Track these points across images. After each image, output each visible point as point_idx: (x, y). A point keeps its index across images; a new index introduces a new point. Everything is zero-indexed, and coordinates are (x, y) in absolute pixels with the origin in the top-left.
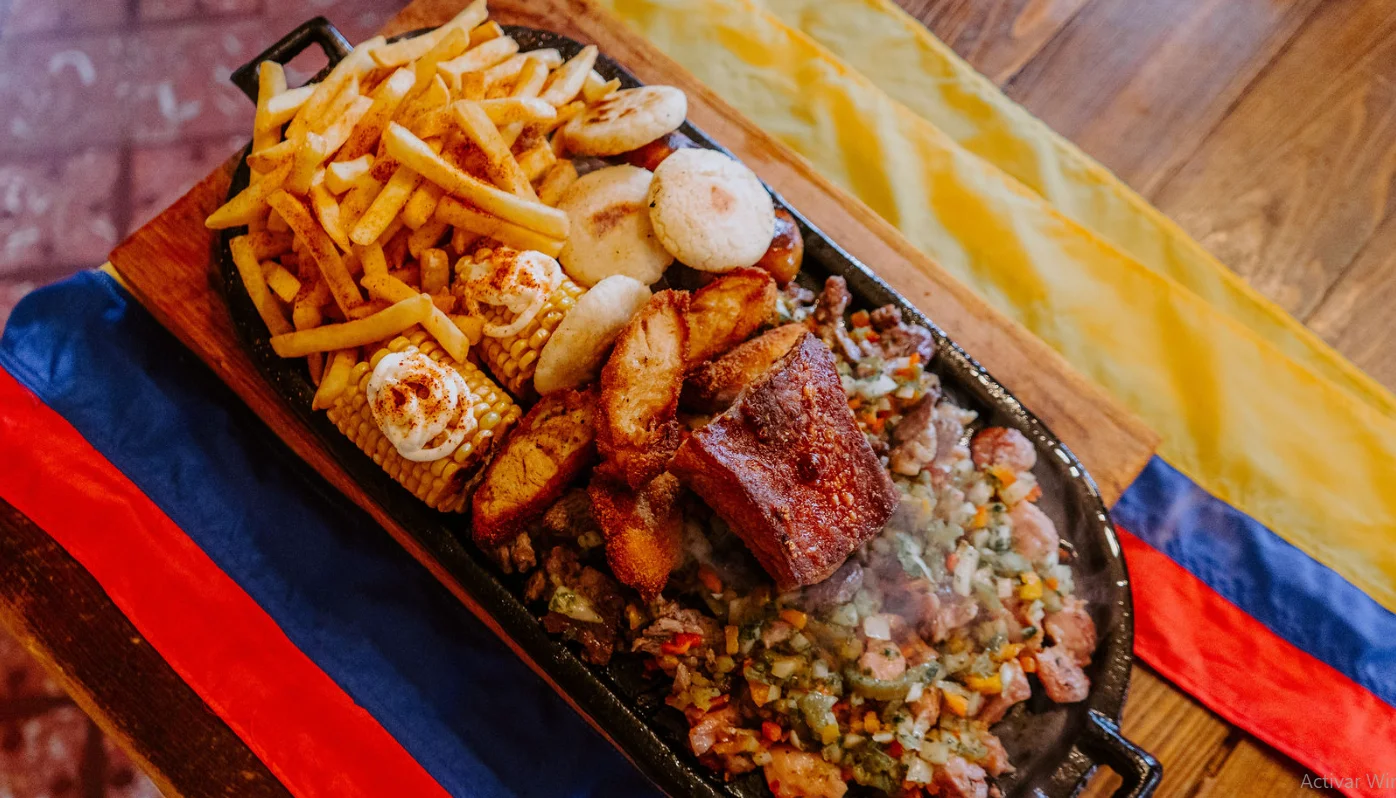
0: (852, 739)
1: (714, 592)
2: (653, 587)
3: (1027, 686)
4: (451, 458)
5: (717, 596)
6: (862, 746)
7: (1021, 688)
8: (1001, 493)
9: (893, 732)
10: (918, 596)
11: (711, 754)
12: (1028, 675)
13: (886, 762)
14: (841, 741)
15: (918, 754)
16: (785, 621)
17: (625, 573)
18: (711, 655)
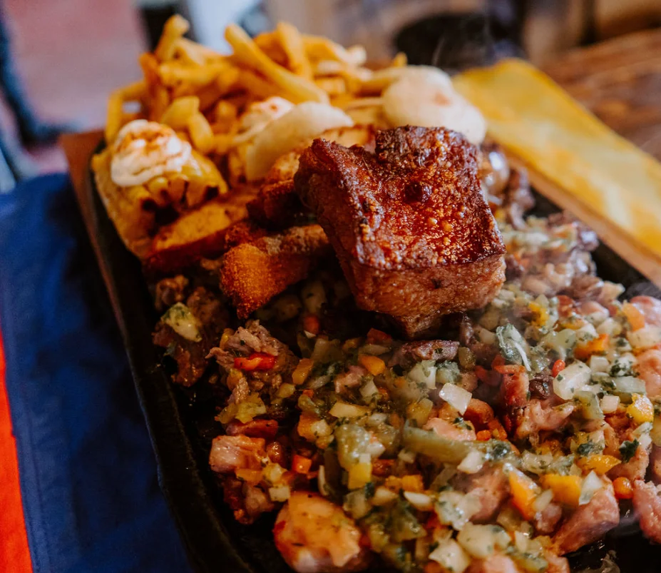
0: (383, 494)
1: (308, 331)
2: (248, 301)
3: (616, 505)
4: (146, 186)
5: (309, 334)
6: (393, 504)
7: (607, 506)
8: (629, 334)
9: (433, 496)
10: (508, 379)
11: (230, 473)
12: (618, 496)
13: (413, 529)
14: (371, 491)
15: (455, 535)
16: (363, 367)
17: (227, 277)
18: (277, 380)
